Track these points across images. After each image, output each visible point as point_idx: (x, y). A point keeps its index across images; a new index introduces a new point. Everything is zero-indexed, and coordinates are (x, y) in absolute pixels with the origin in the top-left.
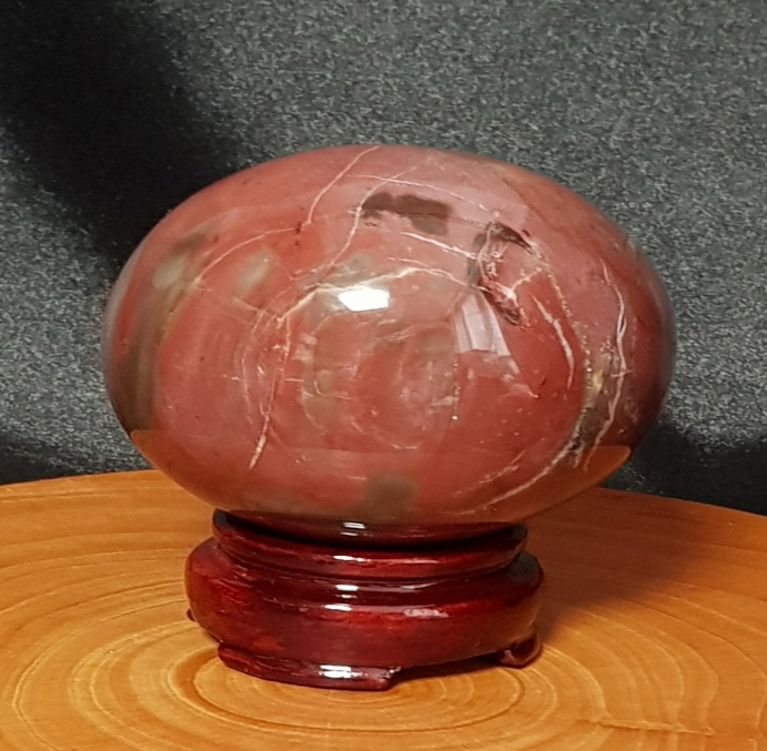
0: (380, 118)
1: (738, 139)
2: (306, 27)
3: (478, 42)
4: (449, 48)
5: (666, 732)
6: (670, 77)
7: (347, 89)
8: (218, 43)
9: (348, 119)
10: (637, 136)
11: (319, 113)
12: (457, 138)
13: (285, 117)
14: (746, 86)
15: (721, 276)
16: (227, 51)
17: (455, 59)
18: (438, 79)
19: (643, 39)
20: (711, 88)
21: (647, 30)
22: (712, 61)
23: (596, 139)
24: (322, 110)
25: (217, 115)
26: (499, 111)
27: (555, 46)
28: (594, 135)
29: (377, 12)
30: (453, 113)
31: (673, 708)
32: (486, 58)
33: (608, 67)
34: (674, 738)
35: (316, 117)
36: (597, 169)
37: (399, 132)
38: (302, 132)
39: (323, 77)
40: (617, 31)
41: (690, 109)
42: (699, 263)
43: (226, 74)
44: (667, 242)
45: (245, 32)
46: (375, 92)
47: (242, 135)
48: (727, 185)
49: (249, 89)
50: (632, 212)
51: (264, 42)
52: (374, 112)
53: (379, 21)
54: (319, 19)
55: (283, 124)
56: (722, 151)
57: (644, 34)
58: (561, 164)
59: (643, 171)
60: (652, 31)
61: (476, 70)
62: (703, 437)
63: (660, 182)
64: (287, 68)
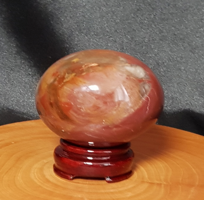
0: (96, 35)
1: (173, 40)
2: (79, 14)
3: (117, 17)
4: (110, 19)
5: (161, 184)
6: (158, 25)
7: (89, 28)
8: (61, 18)
9: (89, 35)
10: (151, 39)
11: (82, 34)
12: (112, 40)
13: (75, 35)
14: (175, 27)
15: (169, 72)
16: (63, 20)
17: (112, 21)
18: (108, 26)
19: (152, 16)
20: (167, 27)
21: (153, 14)
22: (167, 21)
23: (142, 40)
24: (83, 33)
25: (61, 35)
26: (121, 33)
27: (133, 18)
28: (142, 38)
29: (95, 10)
30: (111, 34)
31: (162, 178)
32: (118, 21)
33: (145, 22)
34: (163, 185)
35: (82, 35)
36: (142, 47)
37: (100, 38)
38: (79, 38)
39: (83, 25)
40: (147, 14)
41: (162, 32)
42: (165, 69)
43: (62, 25)
44: (158, 64)
45: (66, 15)
46: (95, 29)
47: (66, 39)
48: (171, 51)
49: (67, 29)
50: (150, 57)
51: (71, 17)
52: (94, 34)
53: (95, 12)
54: (82, 12)
55: (75, 37)
56: (170, 42)
57: (152, 15)
58: (135, 45)
59: (153, 47)
60: (154, 14)
61: (116, 23)
62: (166, 110)
63: (156, 50)
64: (76, 23)
